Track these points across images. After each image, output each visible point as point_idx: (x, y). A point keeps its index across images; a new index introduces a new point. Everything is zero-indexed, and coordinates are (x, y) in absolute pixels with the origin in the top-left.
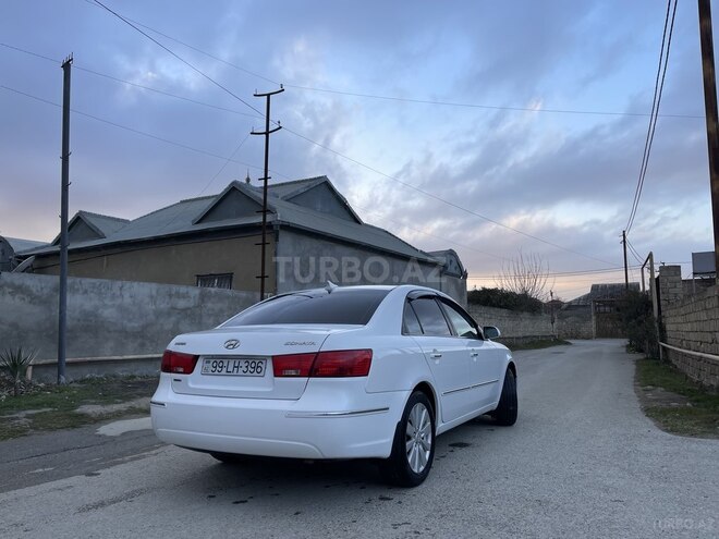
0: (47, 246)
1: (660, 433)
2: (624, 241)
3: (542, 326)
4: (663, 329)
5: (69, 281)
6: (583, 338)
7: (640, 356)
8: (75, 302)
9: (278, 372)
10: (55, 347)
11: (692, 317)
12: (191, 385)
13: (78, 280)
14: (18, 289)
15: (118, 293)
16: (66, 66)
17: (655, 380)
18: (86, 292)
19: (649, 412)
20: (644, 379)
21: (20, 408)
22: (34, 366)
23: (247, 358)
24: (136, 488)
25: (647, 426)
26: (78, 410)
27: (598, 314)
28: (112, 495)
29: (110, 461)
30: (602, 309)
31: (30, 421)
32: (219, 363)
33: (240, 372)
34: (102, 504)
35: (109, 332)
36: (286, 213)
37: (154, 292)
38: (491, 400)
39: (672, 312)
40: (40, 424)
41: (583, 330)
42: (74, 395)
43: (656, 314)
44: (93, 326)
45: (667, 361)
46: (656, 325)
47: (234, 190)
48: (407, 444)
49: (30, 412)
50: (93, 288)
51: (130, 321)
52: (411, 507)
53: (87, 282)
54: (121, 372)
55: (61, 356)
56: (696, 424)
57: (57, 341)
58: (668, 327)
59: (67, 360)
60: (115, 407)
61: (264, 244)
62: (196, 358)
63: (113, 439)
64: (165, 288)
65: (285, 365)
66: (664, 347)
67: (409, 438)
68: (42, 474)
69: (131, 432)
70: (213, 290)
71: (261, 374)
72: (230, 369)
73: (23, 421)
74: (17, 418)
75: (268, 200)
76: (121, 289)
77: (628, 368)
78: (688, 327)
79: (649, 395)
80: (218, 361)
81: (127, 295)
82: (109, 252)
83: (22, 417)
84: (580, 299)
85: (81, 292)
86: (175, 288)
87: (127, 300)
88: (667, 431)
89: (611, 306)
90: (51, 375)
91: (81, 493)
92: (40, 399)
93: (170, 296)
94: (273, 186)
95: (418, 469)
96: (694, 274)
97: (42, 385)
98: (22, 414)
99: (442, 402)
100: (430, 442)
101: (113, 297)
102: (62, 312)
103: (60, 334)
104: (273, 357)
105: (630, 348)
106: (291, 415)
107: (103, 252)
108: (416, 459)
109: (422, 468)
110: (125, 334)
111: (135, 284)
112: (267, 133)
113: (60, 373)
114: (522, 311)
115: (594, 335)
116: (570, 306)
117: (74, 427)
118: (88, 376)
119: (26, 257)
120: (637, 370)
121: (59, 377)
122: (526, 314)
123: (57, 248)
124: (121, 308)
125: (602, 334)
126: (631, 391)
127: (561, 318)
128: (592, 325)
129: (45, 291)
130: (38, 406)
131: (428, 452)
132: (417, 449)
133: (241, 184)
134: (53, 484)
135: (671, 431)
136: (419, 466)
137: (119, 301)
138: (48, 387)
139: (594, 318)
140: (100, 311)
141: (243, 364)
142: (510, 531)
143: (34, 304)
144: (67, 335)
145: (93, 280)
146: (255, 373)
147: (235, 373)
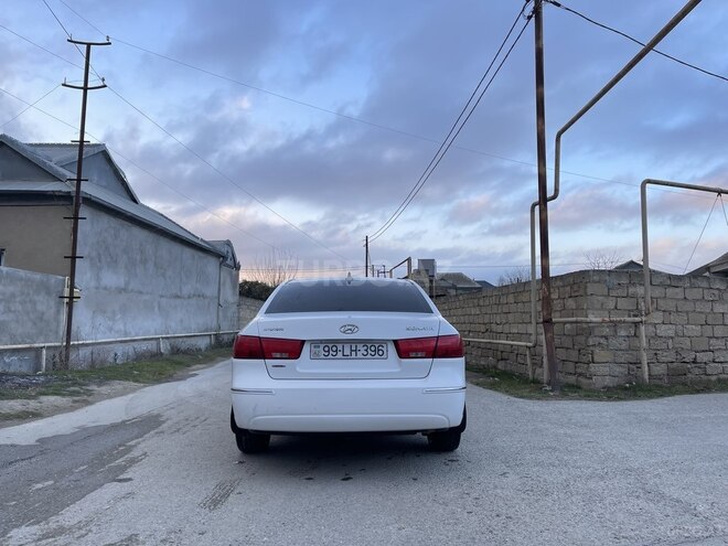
9: (402, 354)
12: (298, 369)
23: (364, 342)
32: (331, 347)
33: (360, 356)
47: (2, 146)
61: (77, 219)
62: (303, 342)
72: (347, 353)
104: (394, 341)
112: (85, 89)
146: (377, 356)
147: (354, 356)
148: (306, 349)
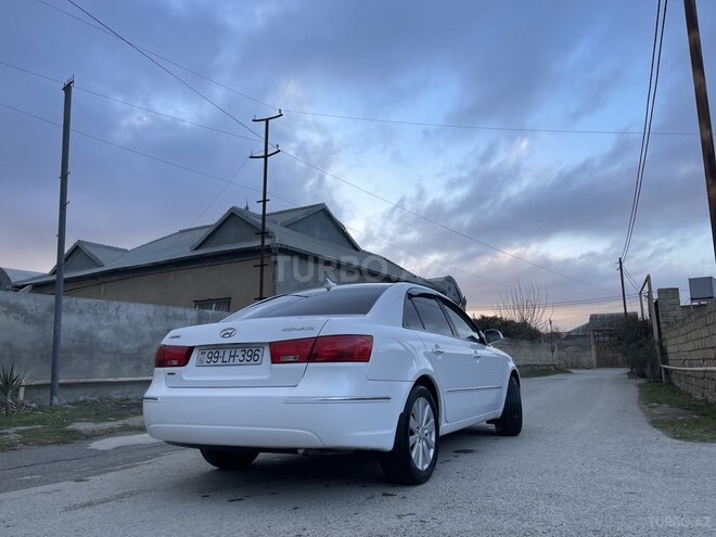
0: (45, 275)
1: (669, 440)
2: (621, 267)
3: (543, 355)
4: (664, 352)
5: (65, 300)
6: (584, 368)
7: (642, 381)
8: (69, 321)
9: (275, 359)
10: (48, 368)
11: (693, 335)
12: (185, 378)
13: (74, 299)
14: (12, 309)
15: (114, 314)
16: (67, 89)
17: (659, 399)
18: (81, 312)
19: (655, 424)
20: (647, 399)
21: (10, 425)
22: (28, 387)
23: (243, 346)
24: (126, 491)
25: (656, 435)
26: (69, 427)
27: (597, 343)
28: (101, 497)
29: (101, 470)
30: (602, 339)
31: (20, 436)
32: (214, 353)
33: (237, 361)
34: (90, 504)
35: (105, 353)
36: (283, 237)
37: (151, 314)
38: (494, 406)
39: (673, 333)
40: (30, 440)
41: (584, 359)
42: (66, 414)
43: (656, 337)
44: (89, 347)
45: (670, 383)
46: (657, 348)
47: (233, 216)
48: (411, 438)
49: (20, 428)
50: (89, 308)
51: (125, 342)
52: (416, 501)
53: (82, 302)
54: (115, 394)
55: (54, 377)
56: (706, 431)
57: (50, 361)
58: (670, 349)
59: (60, 381)
60: (108, 425)
61: (262, 266)
62: (191, 349)
63: (105, 453)
64: (163, 309)
65: (282, 352)
66: (666, 370)
67: (412, 433)
68: (29, 481)
69: (124, 447)
70: (210, 312)
71: (259, 362)
72: (226, 359)
73: (12, 437)
74: (7, 433)
75: (267, 225)
76: (117, 309)
77: (632, 390)
78: (690, 346)
79: (655, 411)
80: (214, 351)
81: (123, 316)
82: (106, 279)
83: (12, 433)
84: (579, 329)
85: (76, 311)
86: (172, 310)
87: (123, 321)
88: (676, 438)
89: (611, 336)
90: (44, 396)
91: (69, 495)
92: (31, 417)
93: (167, 317)
94: (271, 214)
95: (422, 466)
96: (692, 299)
97: (34, 405)
98: (13, 430)
99: (446, 401)
100: (433, 439)
101: (109, 318)
102: (56, 331)
103: (54, 355)
104: (271, 344)
105: (630, 375)
106: (289, 401)
107: (101, 280)
108: (421, 455)
109: (426, 466)
110: (122, 356)
111: (132, 305)
112: (266, 157)
113: (52, 394)
114: (522, 339)
115: (595, 364)
116: (569, 336)
117: (65, 443)
118: (81, 398)
119: (23, 286)
120: (641, 392)
121: (51, 399)
122: (526, 343)
123: (54, 277)
124: (118, 330)
125: (603, 363)
126: (637, 408)
127: (562, 347)
128: (592, 355)
129: (40, 311)
130: (28, 423)
131: (432, 450)
132: (420, 445)
133: (239, 210)
134: (40, 489)
135: (681, 438)
136: (423, 465)
137: (114, 322)
138: (40, 408)
139: (593, 347)
140: (95, 332)
141: (239, 353)
142: (521, 519)
143: (29, 324)
144: (60, 356)
145: (89, 301)
146: (252, 362)
147: (231, 362)
148: (195, 356)
